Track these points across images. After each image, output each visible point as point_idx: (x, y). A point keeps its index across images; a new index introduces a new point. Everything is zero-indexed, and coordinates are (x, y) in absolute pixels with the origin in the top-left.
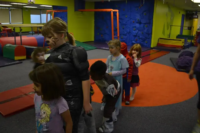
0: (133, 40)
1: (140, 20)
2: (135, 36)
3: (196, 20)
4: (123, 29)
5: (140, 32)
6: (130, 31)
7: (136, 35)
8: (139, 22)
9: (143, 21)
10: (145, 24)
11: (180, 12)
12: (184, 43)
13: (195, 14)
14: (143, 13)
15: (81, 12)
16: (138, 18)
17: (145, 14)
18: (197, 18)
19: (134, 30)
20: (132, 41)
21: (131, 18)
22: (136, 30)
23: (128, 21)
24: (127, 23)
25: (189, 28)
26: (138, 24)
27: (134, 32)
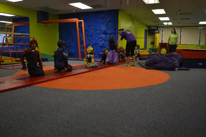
0: (101, 51)
1: (105, 31)
2: (102, 47)
3: (158, 34)
4: (89, 40)
5: (106, 42)
6: (96, 42)
7: (102, 45)
8: (105, 33)
9: (109, 32)
10: (111, 34)
11: (142, 27)
12: (149, 52)
13: (156, 29)
14: (108, 24)
15: (44, 24)
16: (104, 28)
17: (110, 24)
18: (159, 33)
19: (101, 41)
20: (99, 52)
21: (96, 30)
22: (103, 41)
23: (94, 32)
24: (92, 35)
25: (152, 43)
26: (104, 35)
27: (100, 42)
